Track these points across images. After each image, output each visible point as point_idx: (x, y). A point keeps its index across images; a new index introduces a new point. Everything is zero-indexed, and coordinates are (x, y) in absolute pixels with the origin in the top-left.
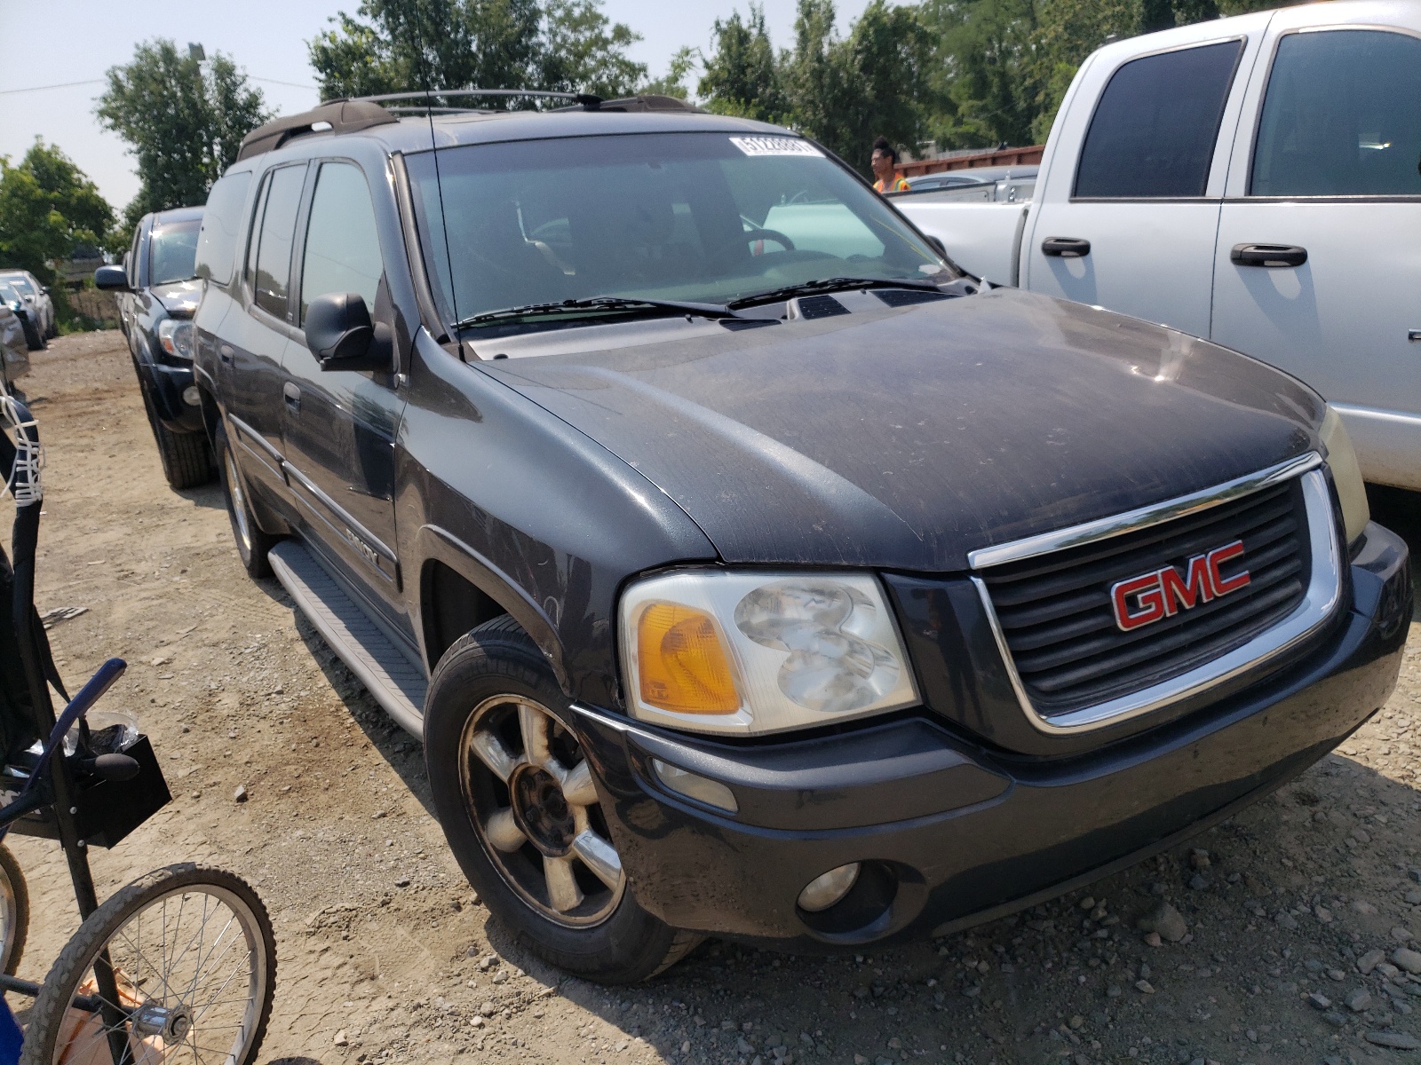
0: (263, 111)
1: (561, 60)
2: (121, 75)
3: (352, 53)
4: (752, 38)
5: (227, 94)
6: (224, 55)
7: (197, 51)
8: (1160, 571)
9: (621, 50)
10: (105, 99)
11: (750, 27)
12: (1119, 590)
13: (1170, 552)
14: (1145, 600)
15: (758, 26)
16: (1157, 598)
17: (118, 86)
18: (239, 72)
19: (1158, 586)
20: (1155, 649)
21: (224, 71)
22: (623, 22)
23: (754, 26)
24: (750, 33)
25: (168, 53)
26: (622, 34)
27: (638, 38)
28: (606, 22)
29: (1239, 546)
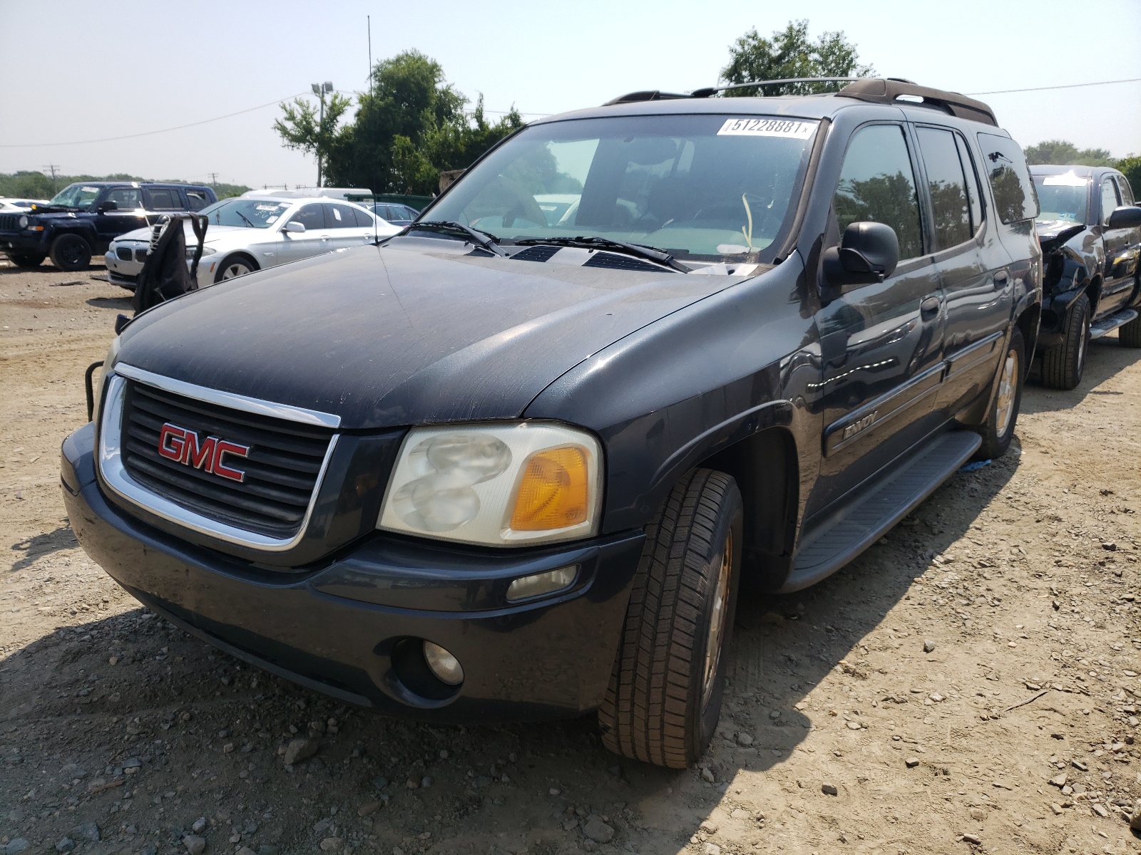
8: (188, 431)
12: (166, 429)
13: (199, 424)
14: (174, 443)
16: (179, 446)
19: (184, 440)
29: (246, 450)
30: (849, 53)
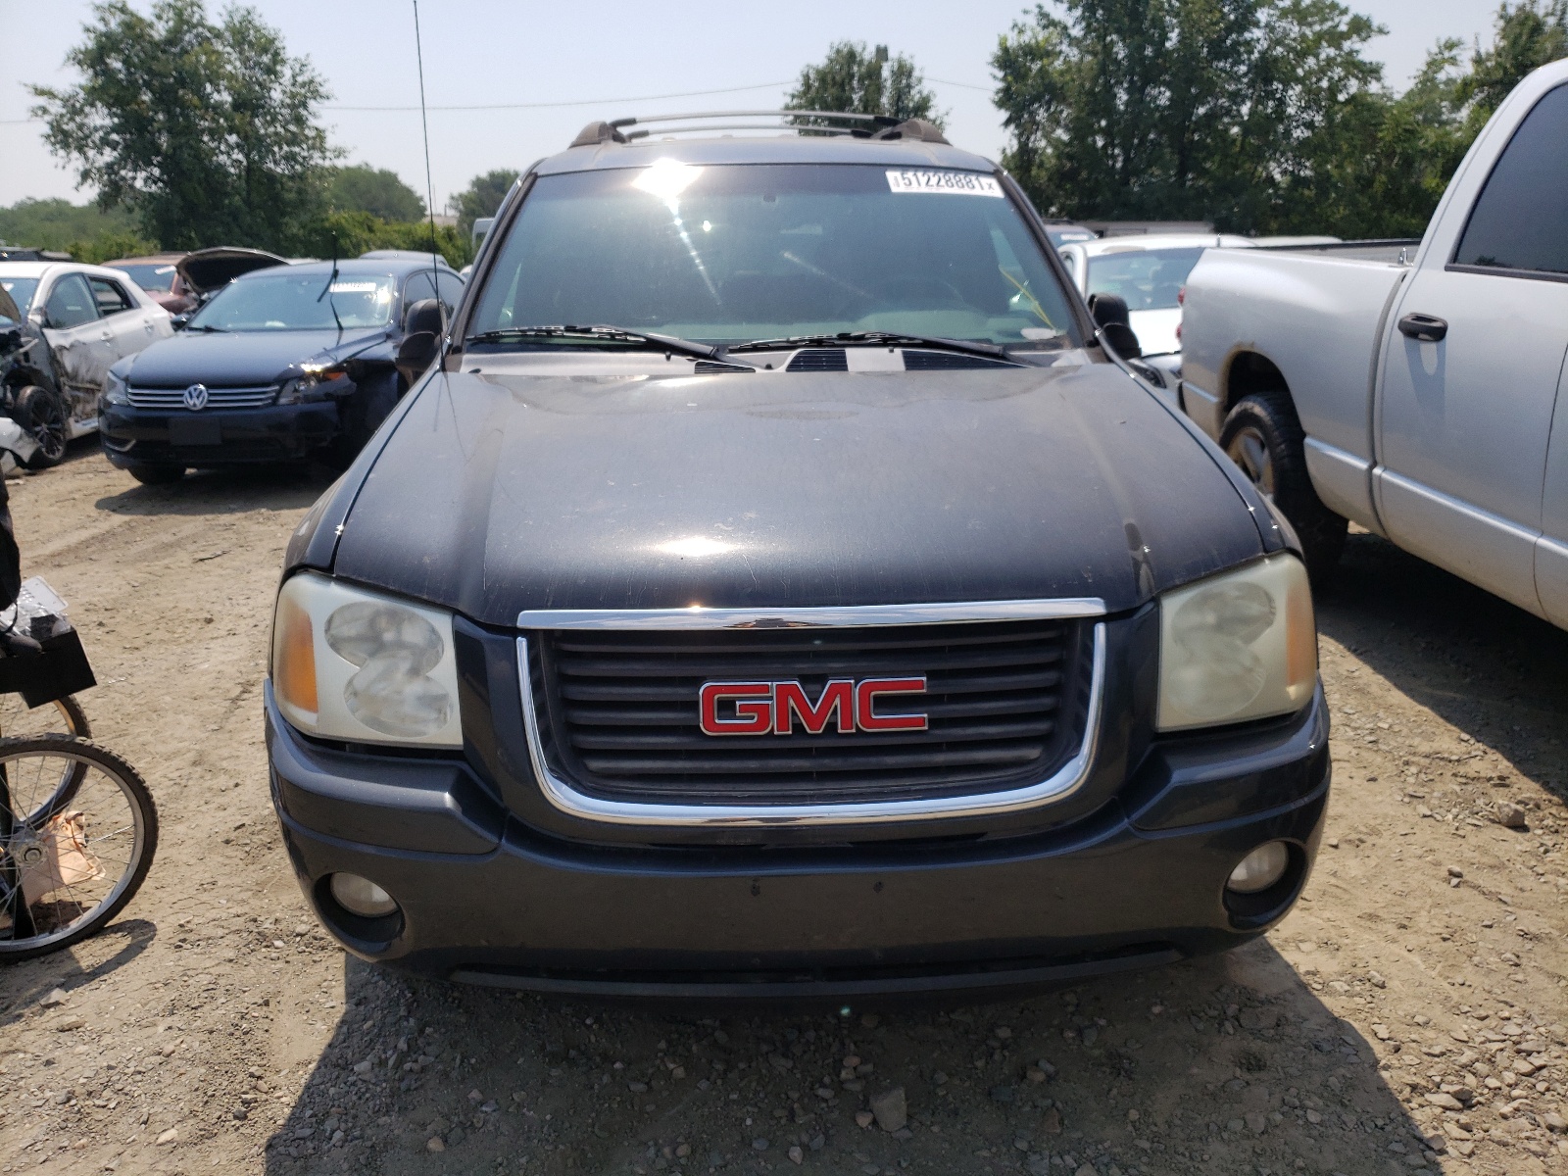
0: (931, 114)
1: (1276, 59)
2: (812, 76)
3: (1032, 52)
4: (1547, 29)
5: (900, 95)
6: (905, 56)
7: (882, 53)
8: (775, 684)
9: (1357, 46)
10: (793, 96)
11: (1547, 15)
12: (710, 692)
13: (805, 667)
14: (743, 708)
15: (1559, 13)
16: (764, 712)
17: (807, 85)
18: (916, 74)
19: (771, 698)
20: (753, 765)
21: (903, 72)
22: (1363, 13)
23: (1552, 14)
24: (1544, 23)
25: (851, 57)
26: (1361, 27)
27: (1381, 31)
28: (1344, 12)
29: (919, 683)
30: (272, 41)
